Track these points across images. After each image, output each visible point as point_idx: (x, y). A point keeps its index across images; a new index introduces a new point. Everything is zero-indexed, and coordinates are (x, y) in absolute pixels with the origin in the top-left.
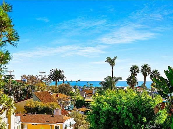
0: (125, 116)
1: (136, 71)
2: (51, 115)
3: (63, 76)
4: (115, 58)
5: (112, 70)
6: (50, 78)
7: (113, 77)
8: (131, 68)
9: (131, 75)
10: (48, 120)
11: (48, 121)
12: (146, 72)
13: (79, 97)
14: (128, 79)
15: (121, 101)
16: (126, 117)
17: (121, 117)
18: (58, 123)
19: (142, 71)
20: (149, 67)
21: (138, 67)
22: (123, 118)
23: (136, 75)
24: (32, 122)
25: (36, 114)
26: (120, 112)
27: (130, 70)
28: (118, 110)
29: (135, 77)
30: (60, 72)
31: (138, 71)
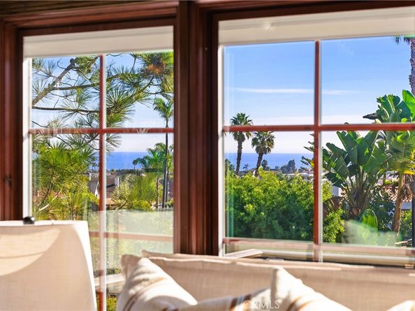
0: (265, 227)
12: (241, 133)
15: (251, 195)
16: (267, 229)
17: (254, 229)
20: (248, 119)
22: (260, 230)
26: (253, 219)
28: (248, 214)
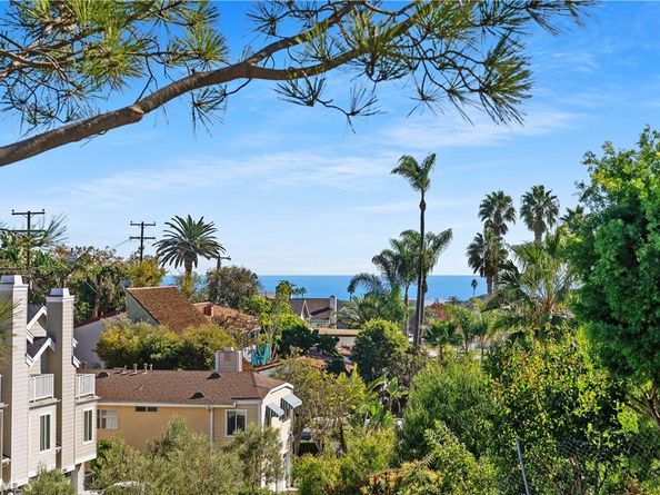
1: (503, 213)
2: (209, 373)
3: (215, 244)
4: (431, 161)
5: (423, 206)
6: (166, 254)
7: (426, 232)
8: (482, 203)
9: (485, 232)
10: (199, 391)
11: (198, 396)
12: (539, 218)
13: (288, 315)
14: (472, 246)
18: (240, 402)
19: (525, 211)
20: (550, 195)
21: (508, 199)
23: (504, 229)
24: (138, 400)
25: (148, 368)
27: (482, 213)
29: (502, 236)
30: (202, 227)
31: (509, 216)
